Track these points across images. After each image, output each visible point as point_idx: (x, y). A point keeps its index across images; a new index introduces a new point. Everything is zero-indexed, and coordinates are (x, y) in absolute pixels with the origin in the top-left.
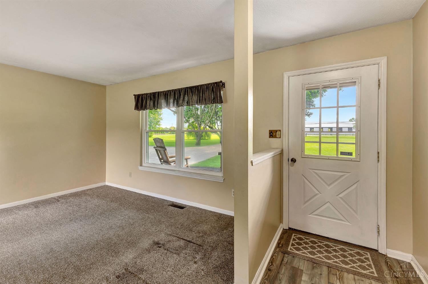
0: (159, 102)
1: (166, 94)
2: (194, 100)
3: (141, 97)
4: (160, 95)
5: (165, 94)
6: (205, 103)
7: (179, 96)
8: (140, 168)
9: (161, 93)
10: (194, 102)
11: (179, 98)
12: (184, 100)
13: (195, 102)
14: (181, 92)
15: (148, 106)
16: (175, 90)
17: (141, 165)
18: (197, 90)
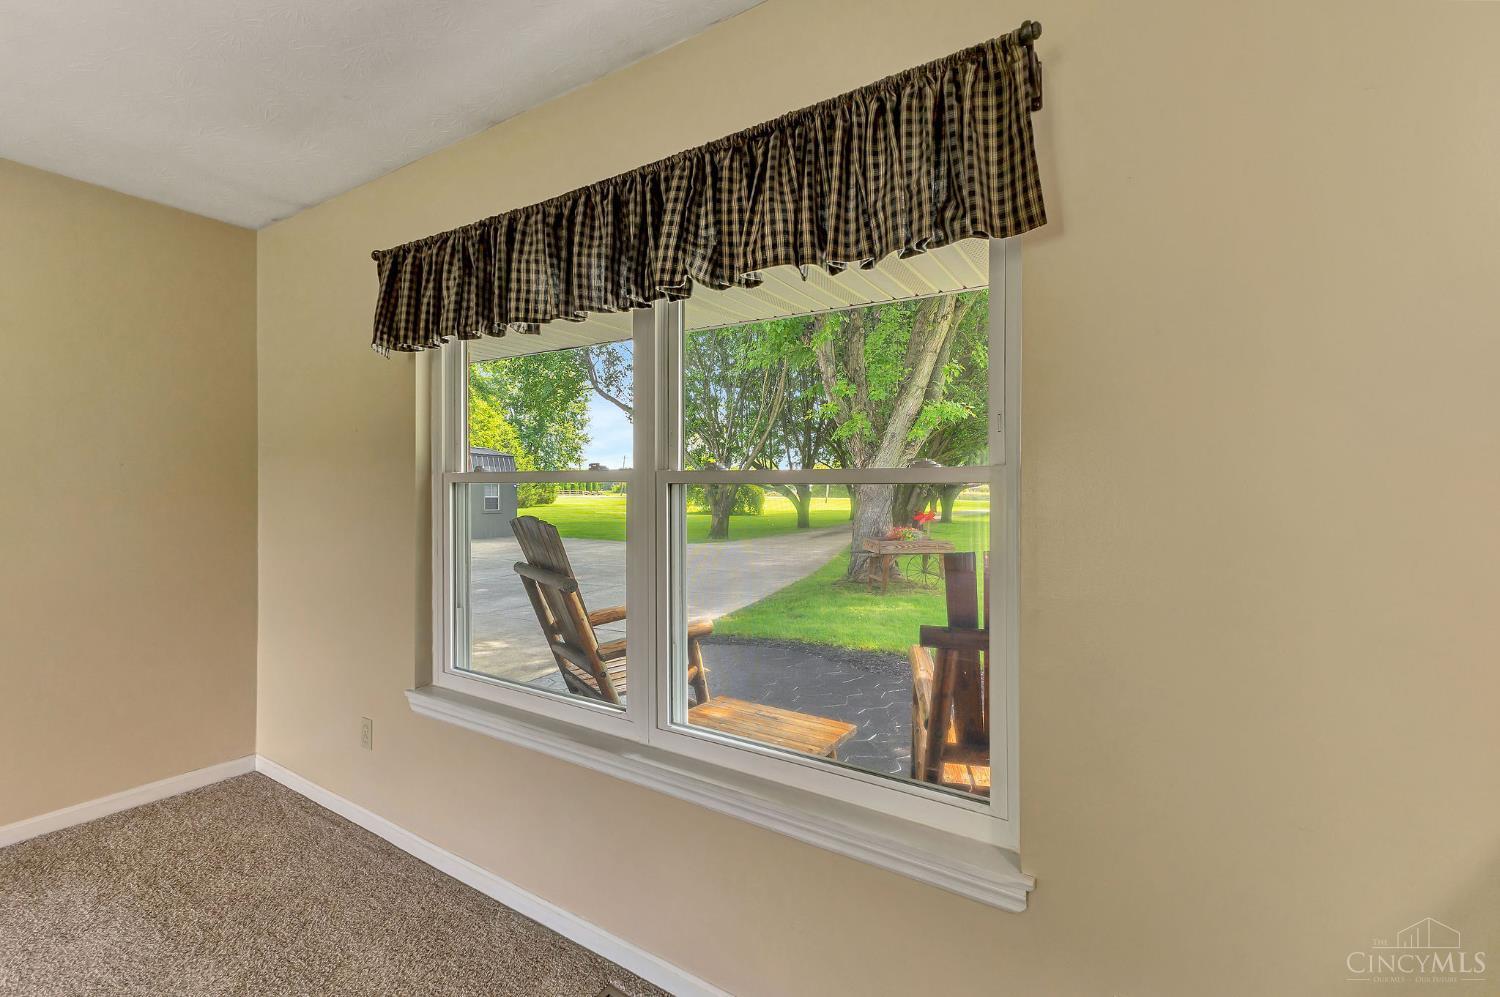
0: (514, 275)
1: (559, 217)
2: (773, 222)
3: (409, 260)
4: (524, 234)
5: (551, 220)
6: (864, 245)
7: (649, 219)
8: (419, 702)
9: (528, 217)
10: (769, 241)
11: (650, 231)
12: (691, 238)
13: (780, 239)
14: (663, 187)
15: (448, 315)
16: (624, 183)
17: (424, 683)
18: (797, 149)
